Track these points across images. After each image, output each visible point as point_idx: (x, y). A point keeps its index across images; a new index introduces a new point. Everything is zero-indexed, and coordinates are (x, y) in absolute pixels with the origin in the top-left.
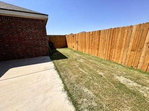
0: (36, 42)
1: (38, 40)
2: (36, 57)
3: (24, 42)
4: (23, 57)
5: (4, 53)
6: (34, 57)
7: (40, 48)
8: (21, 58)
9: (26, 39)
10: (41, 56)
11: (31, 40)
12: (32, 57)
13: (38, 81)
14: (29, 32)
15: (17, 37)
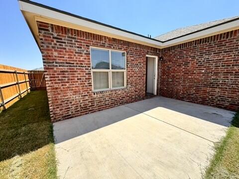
0: (212, 77)
1: (216, 74)
2: (202, 104)
3: (190, 77)
4: (183, 98)
5: (165, 88)
6: (197, 103)
7: (217, 90)
8: (179, 99)
9: (195, 72)
10: (213, 106)
11: (201, 75)
12: (195, 103)
13: (165, 139)
14: (204, 61)
15: (183, 70)
